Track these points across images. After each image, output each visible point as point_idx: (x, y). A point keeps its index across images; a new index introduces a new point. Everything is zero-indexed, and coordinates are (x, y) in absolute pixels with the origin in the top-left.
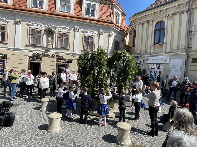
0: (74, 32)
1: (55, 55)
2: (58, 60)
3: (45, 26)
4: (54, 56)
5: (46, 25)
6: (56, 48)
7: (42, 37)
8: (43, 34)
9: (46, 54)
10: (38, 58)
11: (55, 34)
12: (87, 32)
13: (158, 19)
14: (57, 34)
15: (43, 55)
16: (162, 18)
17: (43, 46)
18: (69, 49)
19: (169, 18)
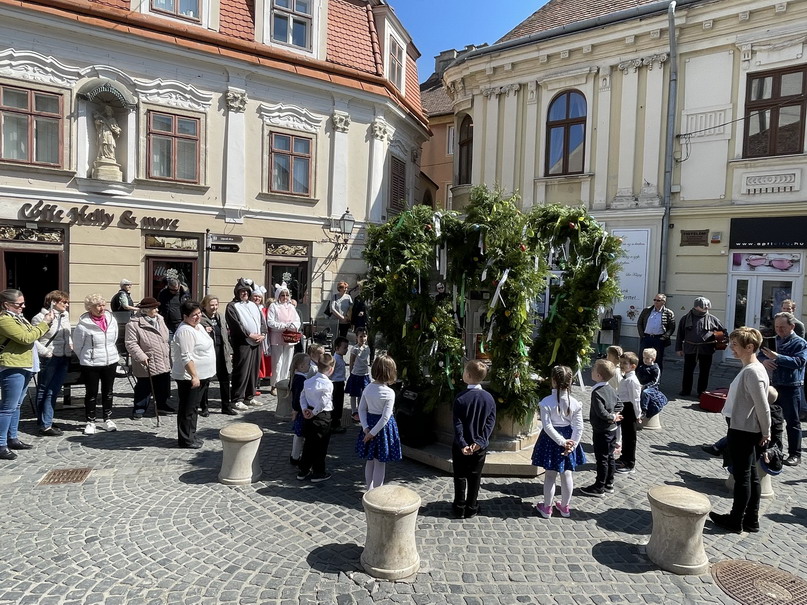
0: (223, 110)
1: (139, 215)
2: (151, 239)
3: (79, 76)
4: (134, 218)
5: (87, 70)
6: (138, 183)
7: (66, 127)
8: (72, 115)
9: (91, 209)
10: (51, 231)
11: (132, 117)
12: (279, 117)
13: (559, 81)
14: (143, 118)
15: (78, 216)
16: (576, 77)
17: (73, 170)
18: (203, 190)
19: (601, 80)
